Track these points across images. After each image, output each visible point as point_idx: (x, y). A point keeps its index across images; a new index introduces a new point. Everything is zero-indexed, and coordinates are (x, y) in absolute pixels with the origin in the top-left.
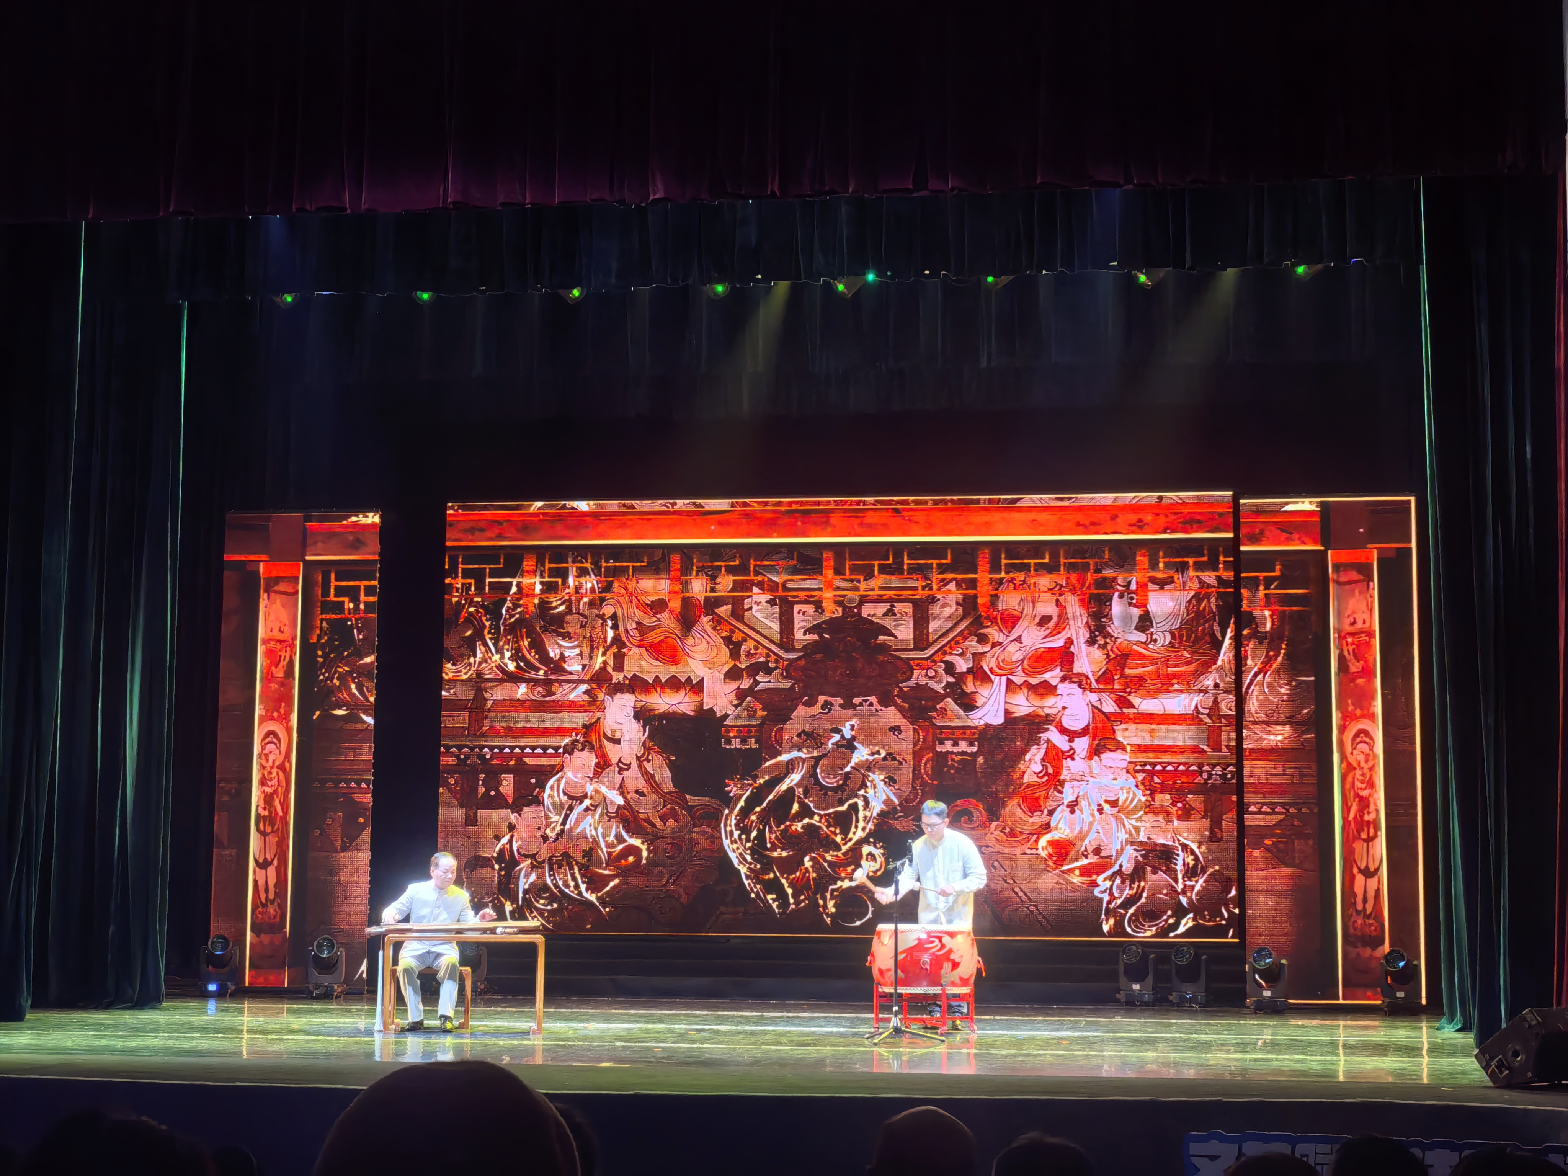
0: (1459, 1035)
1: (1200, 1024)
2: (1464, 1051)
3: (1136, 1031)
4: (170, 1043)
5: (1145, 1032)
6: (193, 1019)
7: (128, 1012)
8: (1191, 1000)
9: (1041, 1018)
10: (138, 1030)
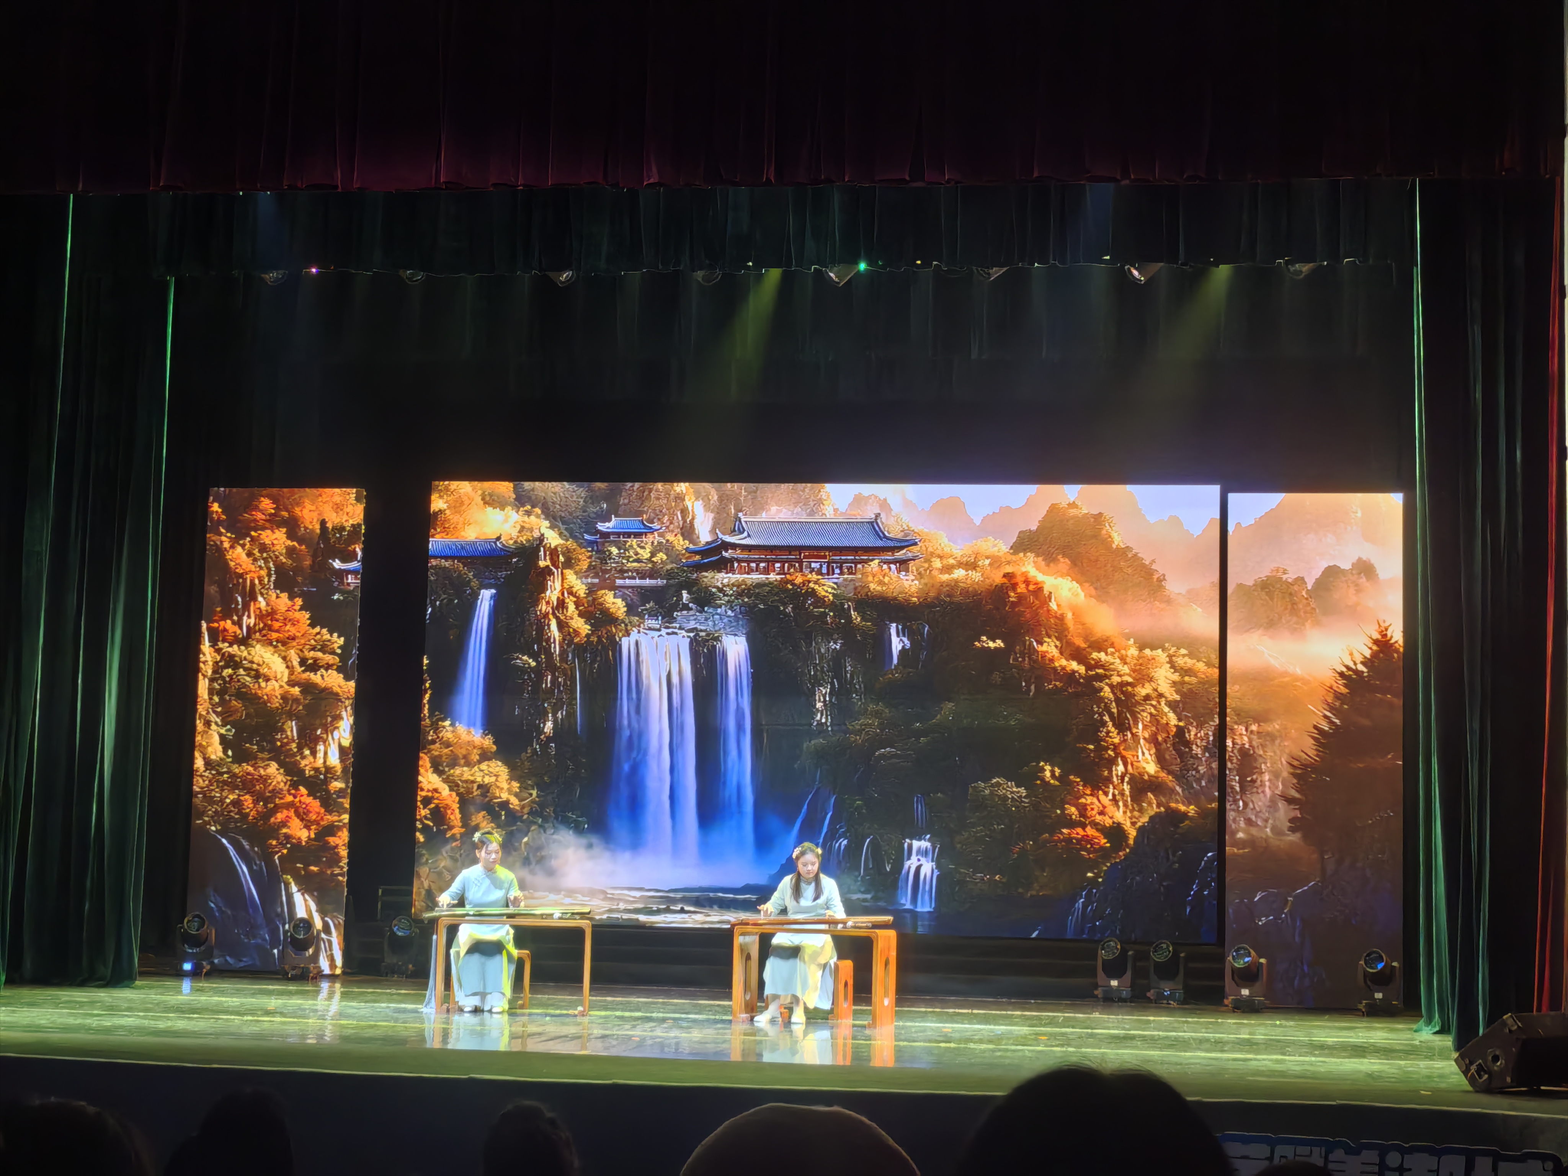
0: (1437, 1038)
1: (1179, 1022)
2: (1442, 1054)
3: (1113, 1028)
4: (146, 1023)
5: (1124, 1029)
6: (168, 998)
7: (102, 990)
8: (1168, 998)
9: (1019, 1013)
10: (112, 1009)
